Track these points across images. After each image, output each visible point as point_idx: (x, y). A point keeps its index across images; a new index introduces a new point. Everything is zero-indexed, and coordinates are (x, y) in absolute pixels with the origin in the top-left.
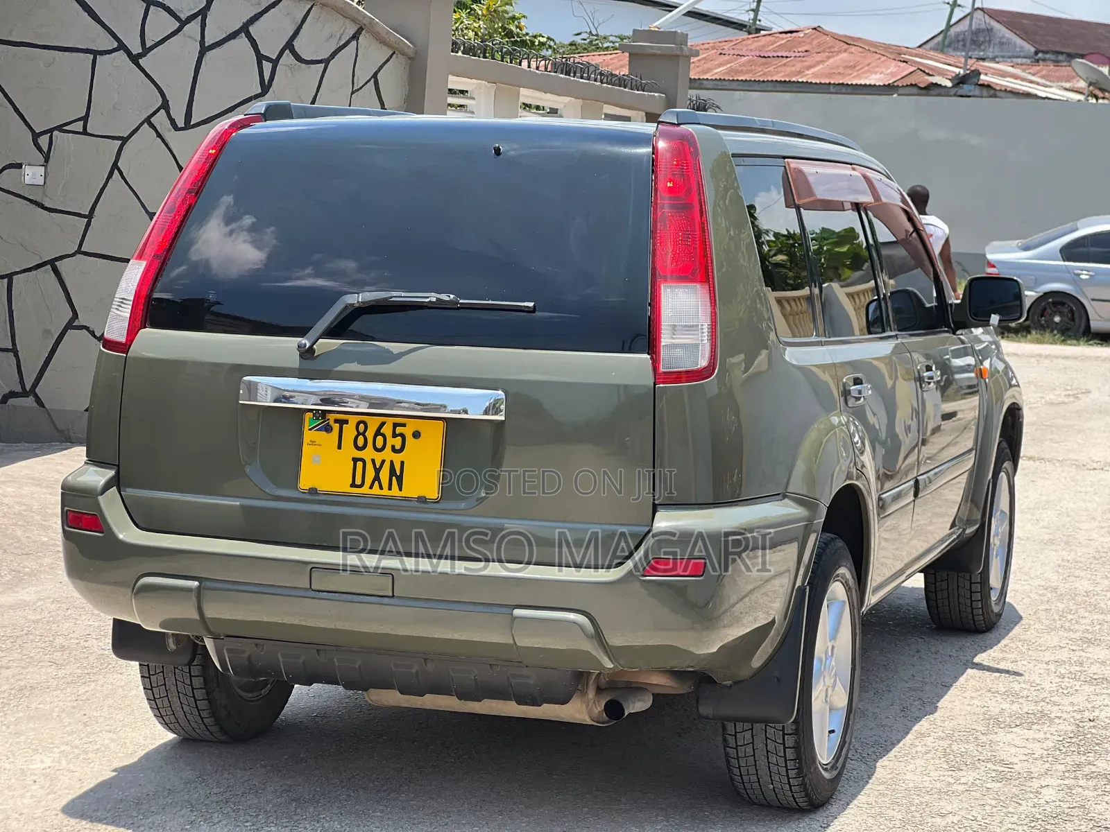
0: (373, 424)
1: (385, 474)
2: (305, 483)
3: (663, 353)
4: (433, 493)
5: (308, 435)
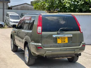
4: (67, 42)
5: (58, 39)
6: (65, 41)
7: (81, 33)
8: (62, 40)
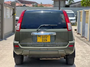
0: (44, 36)
1: (45, 40)
2: (38, 41)
3: (69, 29)
4: (50, 41)
5: (38, 37)
6: (46, 40)
7: (68, 30)
8: (43, 39)
